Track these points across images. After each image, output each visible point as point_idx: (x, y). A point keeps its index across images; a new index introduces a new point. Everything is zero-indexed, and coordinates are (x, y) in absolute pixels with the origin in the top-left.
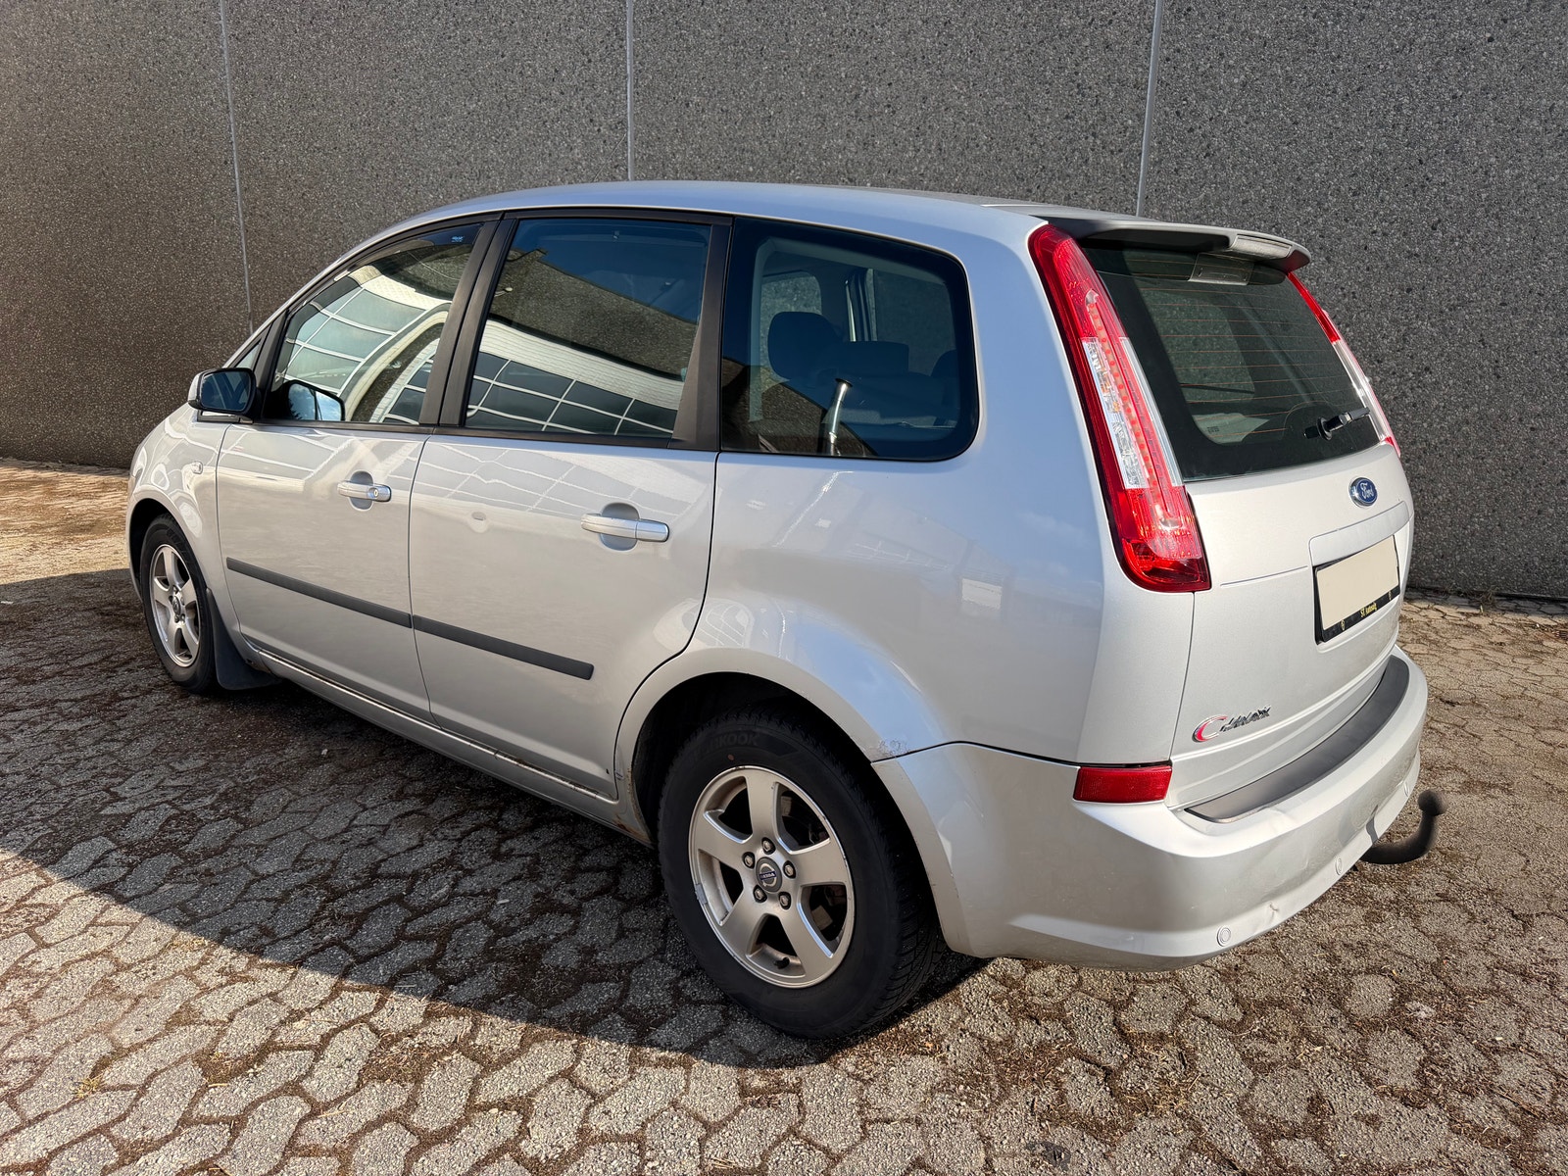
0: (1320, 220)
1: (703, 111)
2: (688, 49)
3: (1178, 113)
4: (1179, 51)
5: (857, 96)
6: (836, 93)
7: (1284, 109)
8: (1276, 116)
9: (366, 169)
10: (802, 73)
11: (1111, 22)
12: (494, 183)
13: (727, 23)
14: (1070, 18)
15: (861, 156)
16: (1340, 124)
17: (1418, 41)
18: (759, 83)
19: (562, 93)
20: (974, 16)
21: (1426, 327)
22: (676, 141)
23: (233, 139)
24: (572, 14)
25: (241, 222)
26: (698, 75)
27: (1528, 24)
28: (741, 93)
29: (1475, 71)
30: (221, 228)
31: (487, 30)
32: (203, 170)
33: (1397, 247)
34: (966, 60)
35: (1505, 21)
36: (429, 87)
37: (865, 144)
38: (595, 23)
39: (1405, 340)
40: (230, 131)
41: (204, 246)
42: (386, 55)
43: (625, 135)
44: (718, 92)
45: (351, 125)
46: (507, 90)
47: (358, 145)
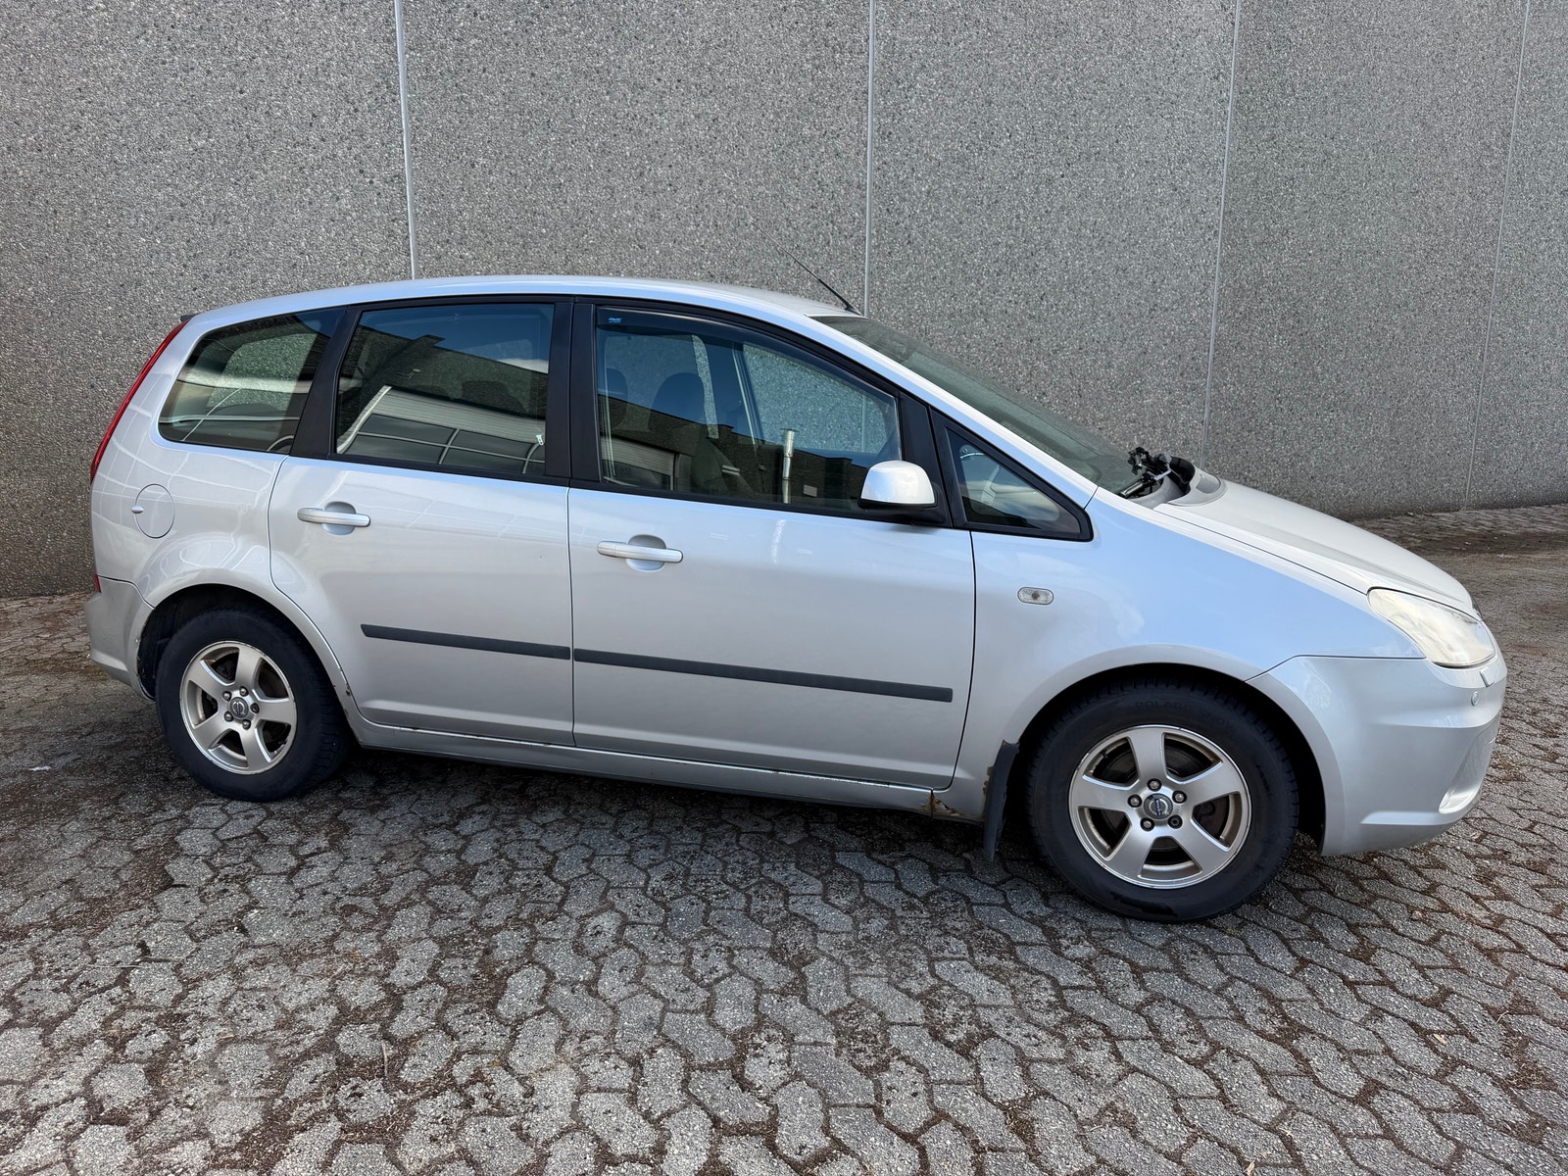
0: (979, 292)
1: (490, 172)
2: (471, 112)
3: (888, 210)
4: (885, 163)
5: (641, 174)
6: (622, 169)
7: (954, 212)
8: (949, 217)
9: (37, 202)
10: (589, 147)
11: (838, 136)
12: (236, 229)
13: (511, 92)
14: (810, 129)
15: (649, 227)
16: (986, 225)
18: (547, 152)
19: (323, 140)
20: (736, 117)
21: (1041, 364)
22: (462, 199)
26: (483, 138)
27: (1080, 169)
28: (530, 160)
29: (1056, 195)
31: (217, 62)
33: (1023, 311)
34: (732, 153)
35: (1069, 165)
36: (135, 115)
37: (651, 216)
38: (360, 73)
42: (64, 71)
43: (403, 189)
44: (506, 157)
45: (9, 148)
46: (248, 130)
47: (21, 173)
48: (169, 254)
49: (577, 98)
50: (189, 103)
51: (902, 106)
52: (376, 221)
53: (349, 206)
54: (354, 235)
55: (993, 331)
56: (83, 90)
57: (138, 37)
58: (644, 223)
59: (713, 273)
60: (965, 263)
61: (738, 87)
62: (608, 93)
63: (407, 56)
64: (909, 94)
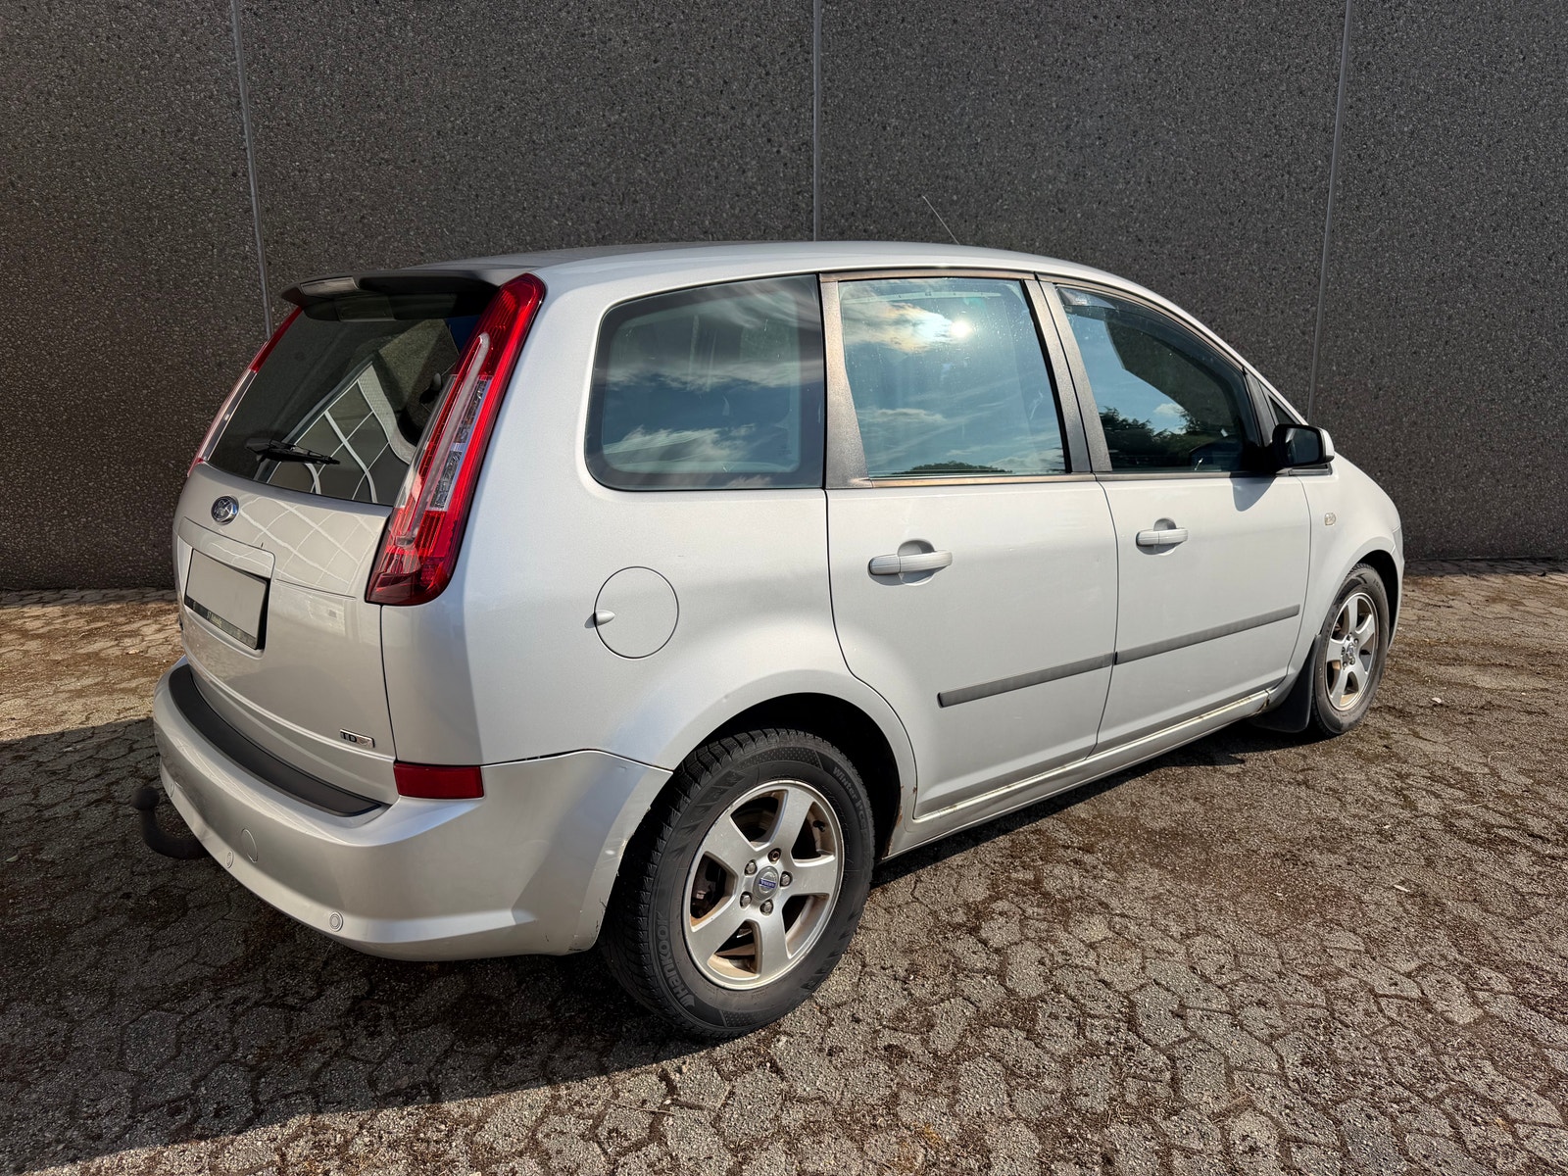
0: (1469, 253)
1: (902, 135)
2: (886, 68)
3: (1359, 155)
4: (1360, 100)
5: (1068, 127)
6: (1047, 123)
7: (1443, 155)
8: (1437, 161)
9: (460, 187)
10: (1011, 100)
11: (1304, 70)
12: (643, 208)
13: (930, 43)
14: (1269, 64)
16: (1484, 170)
17: (1541, 103)
18: (964, 108)
19: (733, 108)
20: (1182, 55)
21: (1544, 341)
22: (870, 166)
23: (247, 144)
24: (745, 20)
25: (260, 252)
26: (897, 96)
28: (946, 118)
30: (226, 260)
31: (634, 31)
32: (195, 185)
33: (1524, 275)
34: (1175, 97)
36: (554, 92)
37: (1076, 175)
38: (774, 32)
39: (1529, 352)
40: (242, 133)
41: (196, 284)
42: (491, 50)
43: (810, 158)
44: (920, 116)
45: (439, 133)
46: (660, 101)
47: (448, 157)
48: (579, 236)
49: (1001, 45)
50: (605, 77)
51: (1387, 29)
52: (781, 194)
53: (755, 180)
54: (758, 210)
55: (1483, 300)
56: (508, 69)
57: (560, 10)
58: (1067, 183)
59: (1141, 237)
60: (1454, 216)
61: (1187, 19)
62: (1036, 37)
63: (823, 10)
64: (1397, 14)
